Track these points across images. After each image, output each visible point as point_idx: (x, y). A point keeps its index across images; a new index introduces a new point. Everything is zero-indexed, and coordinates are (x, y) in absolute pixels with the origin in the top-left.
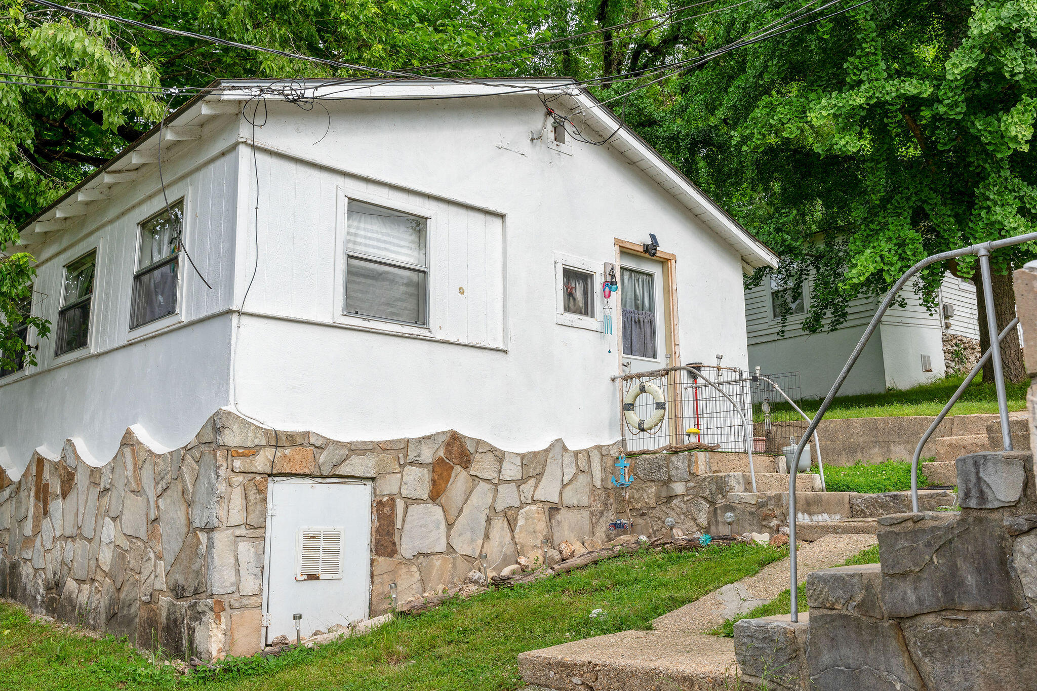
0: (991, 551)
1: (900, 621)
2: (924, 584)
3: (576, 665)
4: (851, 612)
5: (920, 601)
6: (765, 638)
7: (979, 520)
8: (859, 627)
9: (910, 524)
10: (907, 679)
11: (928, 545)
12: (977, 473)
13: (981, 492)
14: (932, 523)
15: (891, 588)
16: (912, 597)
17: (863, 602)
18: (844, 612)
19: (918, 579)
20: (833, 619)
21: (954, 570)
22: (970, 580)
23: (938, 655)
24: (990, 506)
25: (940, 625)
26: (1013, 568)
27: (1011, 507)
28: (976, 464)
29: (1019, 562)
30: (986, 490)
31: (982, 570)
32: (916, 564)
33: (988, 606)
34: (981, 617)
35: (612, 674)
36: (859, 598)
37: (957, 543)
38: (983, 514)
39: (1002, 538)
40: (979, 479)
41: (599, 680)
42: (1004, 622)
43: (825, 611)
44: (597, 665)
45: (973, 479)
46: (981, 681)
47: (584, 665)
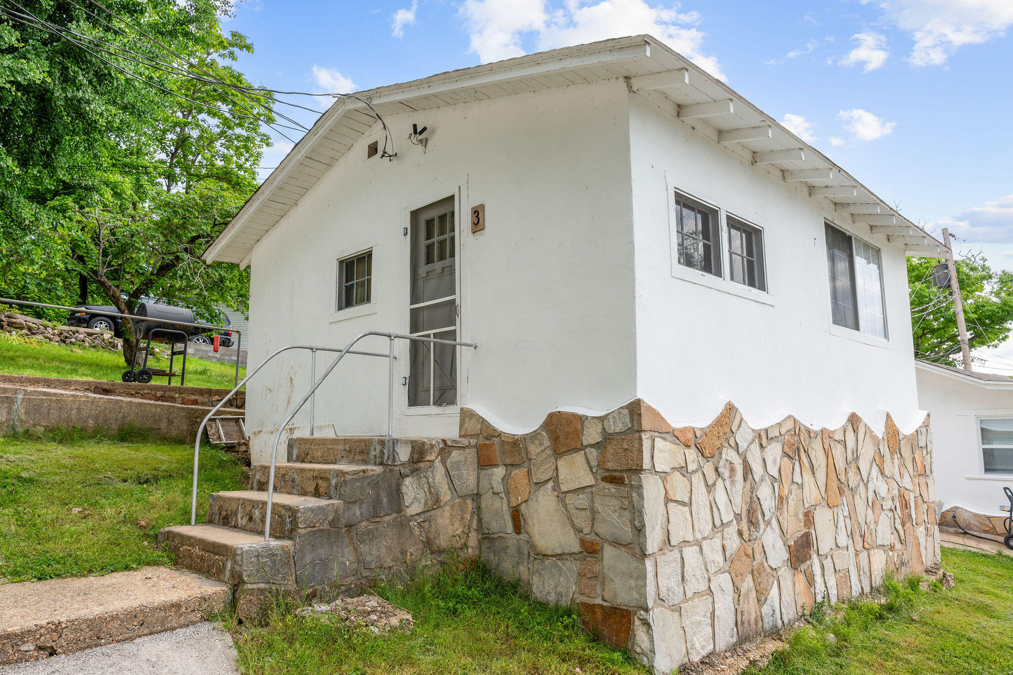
0: (394, 486)
1: (349, 526)
2: (364, 505)
3: (30, 631)
4: (326, 526)
5: (362, 514)
6: (269, 554)
7: (391, 470)
8: (329, 535)
9: (362, 474)
10: (351, 558)
11: (369, 484)
12: (394, 447)
13: (394, 457)
14: (371, 473)
15: (348, 509)
16: (358, 513)
17: (333, 520)
18: (322, 527)
19: (362, 503)
20: (315, 532)
21: (378, 496)
22: (385, 500)
23: (367, 542)
24: (396, 464)
25: (368, 525)
26: (402, 493)
27: (403, 464)
28: (393, 443)
29: (404, 489)
30: (396, 456)
31: (390, 495)
32: (362, 495)
33: (390, 512)
34: (387, 518)
35: (83, 626)
36: (330, 518)
37: (381, 482)
38: (392, 467)
39: (399, 479)
40: (394, 450)
41: (64, 636)
42: (396, 519)
43: (310, 529)
44: (59, 623)
45: (392, 450)
46: (384, 550)
47: (42, 627)
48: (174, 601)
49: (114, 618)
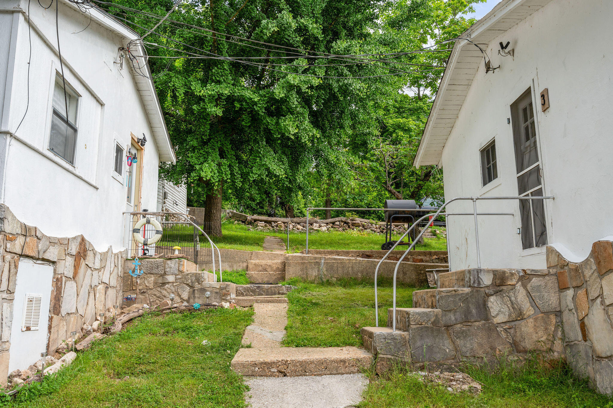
0: (481, 302)
1: (448, 327)
2: (458, 313)
3: (274, 362)
4: (429, 325)
5: (456, 319)
6: (392, 338)
7: (477, 291)
8: (432, 331)
9: (454, 292)
10: (450, 348)
11: (460, 299)
12: (478, 275)
13: (479, 281)
14: (461, 292)
15: (445, 315)
16: (453, 318)
17: (434, 321)
18: (427, 325)
19: (456, 312)
20: (422, 328)
21: (468, 307)
22: (474, 311)
23: (462, 338)
24: (481, 286)
25: (462, 327)
26: (488, 307)
27: (487, 287)
28: (477, 272)
29: (490, 304)
30: (481, 281)
31: (478, 307)
32: (455, 306)
33: (479, 320)
34: (477, 324)
35: (298, 364)
36: (433, 320)
37: (469, 299)
38: (478, 289)
39: (484, 297)
40: (478, 277)
41: (289, 368)
42: (484, 324)
43: (418, 326)
44: (287, 361)
45: (476, 277)
46: (476, 345)
47: (279, 362)
48: (342, 358)
49: (312, 362)
